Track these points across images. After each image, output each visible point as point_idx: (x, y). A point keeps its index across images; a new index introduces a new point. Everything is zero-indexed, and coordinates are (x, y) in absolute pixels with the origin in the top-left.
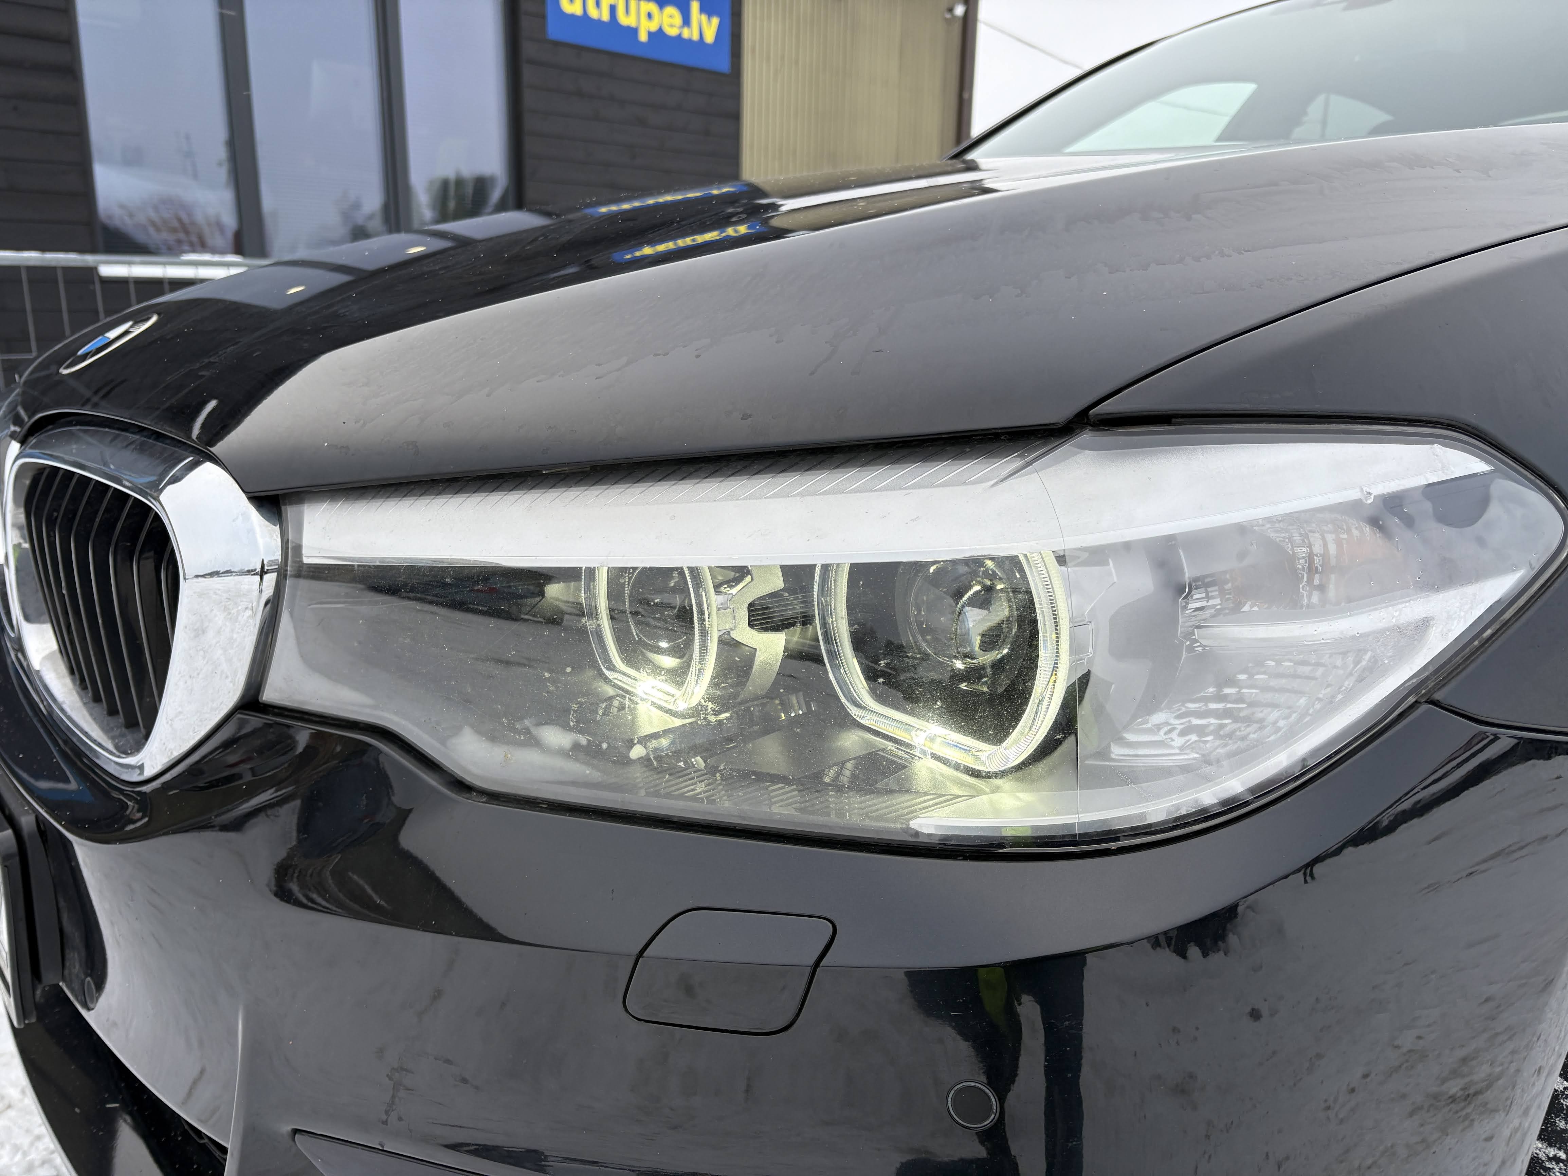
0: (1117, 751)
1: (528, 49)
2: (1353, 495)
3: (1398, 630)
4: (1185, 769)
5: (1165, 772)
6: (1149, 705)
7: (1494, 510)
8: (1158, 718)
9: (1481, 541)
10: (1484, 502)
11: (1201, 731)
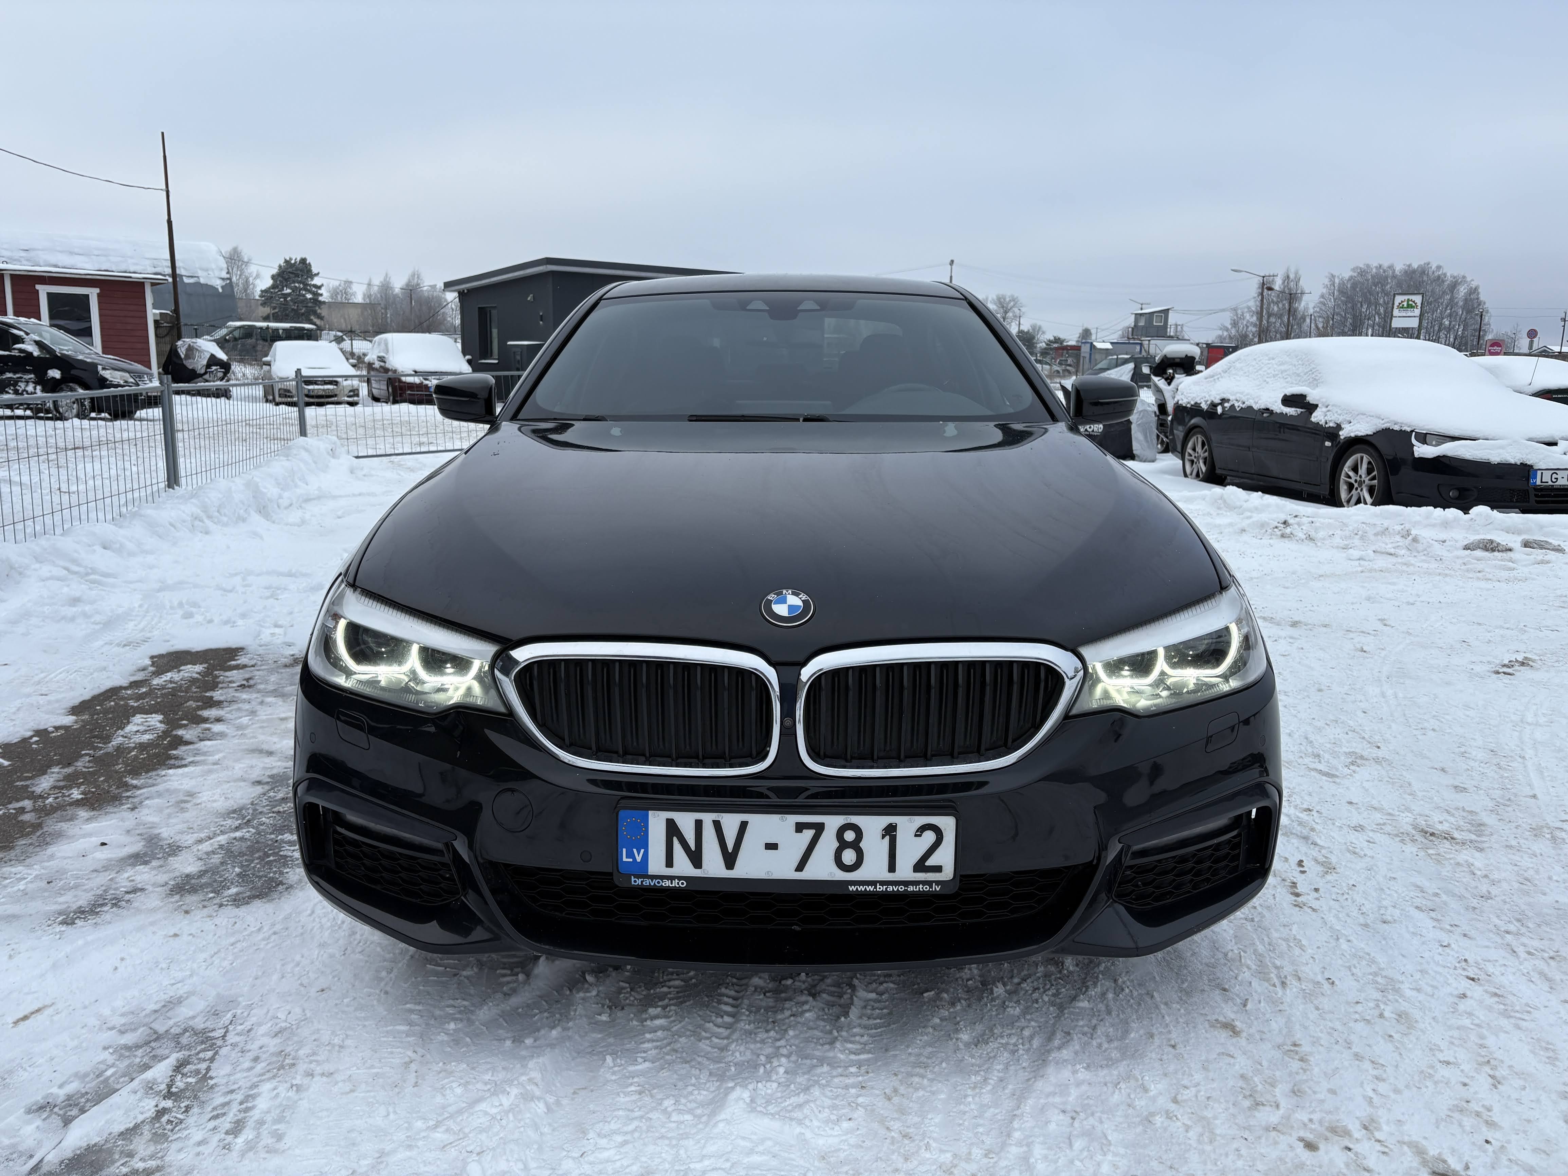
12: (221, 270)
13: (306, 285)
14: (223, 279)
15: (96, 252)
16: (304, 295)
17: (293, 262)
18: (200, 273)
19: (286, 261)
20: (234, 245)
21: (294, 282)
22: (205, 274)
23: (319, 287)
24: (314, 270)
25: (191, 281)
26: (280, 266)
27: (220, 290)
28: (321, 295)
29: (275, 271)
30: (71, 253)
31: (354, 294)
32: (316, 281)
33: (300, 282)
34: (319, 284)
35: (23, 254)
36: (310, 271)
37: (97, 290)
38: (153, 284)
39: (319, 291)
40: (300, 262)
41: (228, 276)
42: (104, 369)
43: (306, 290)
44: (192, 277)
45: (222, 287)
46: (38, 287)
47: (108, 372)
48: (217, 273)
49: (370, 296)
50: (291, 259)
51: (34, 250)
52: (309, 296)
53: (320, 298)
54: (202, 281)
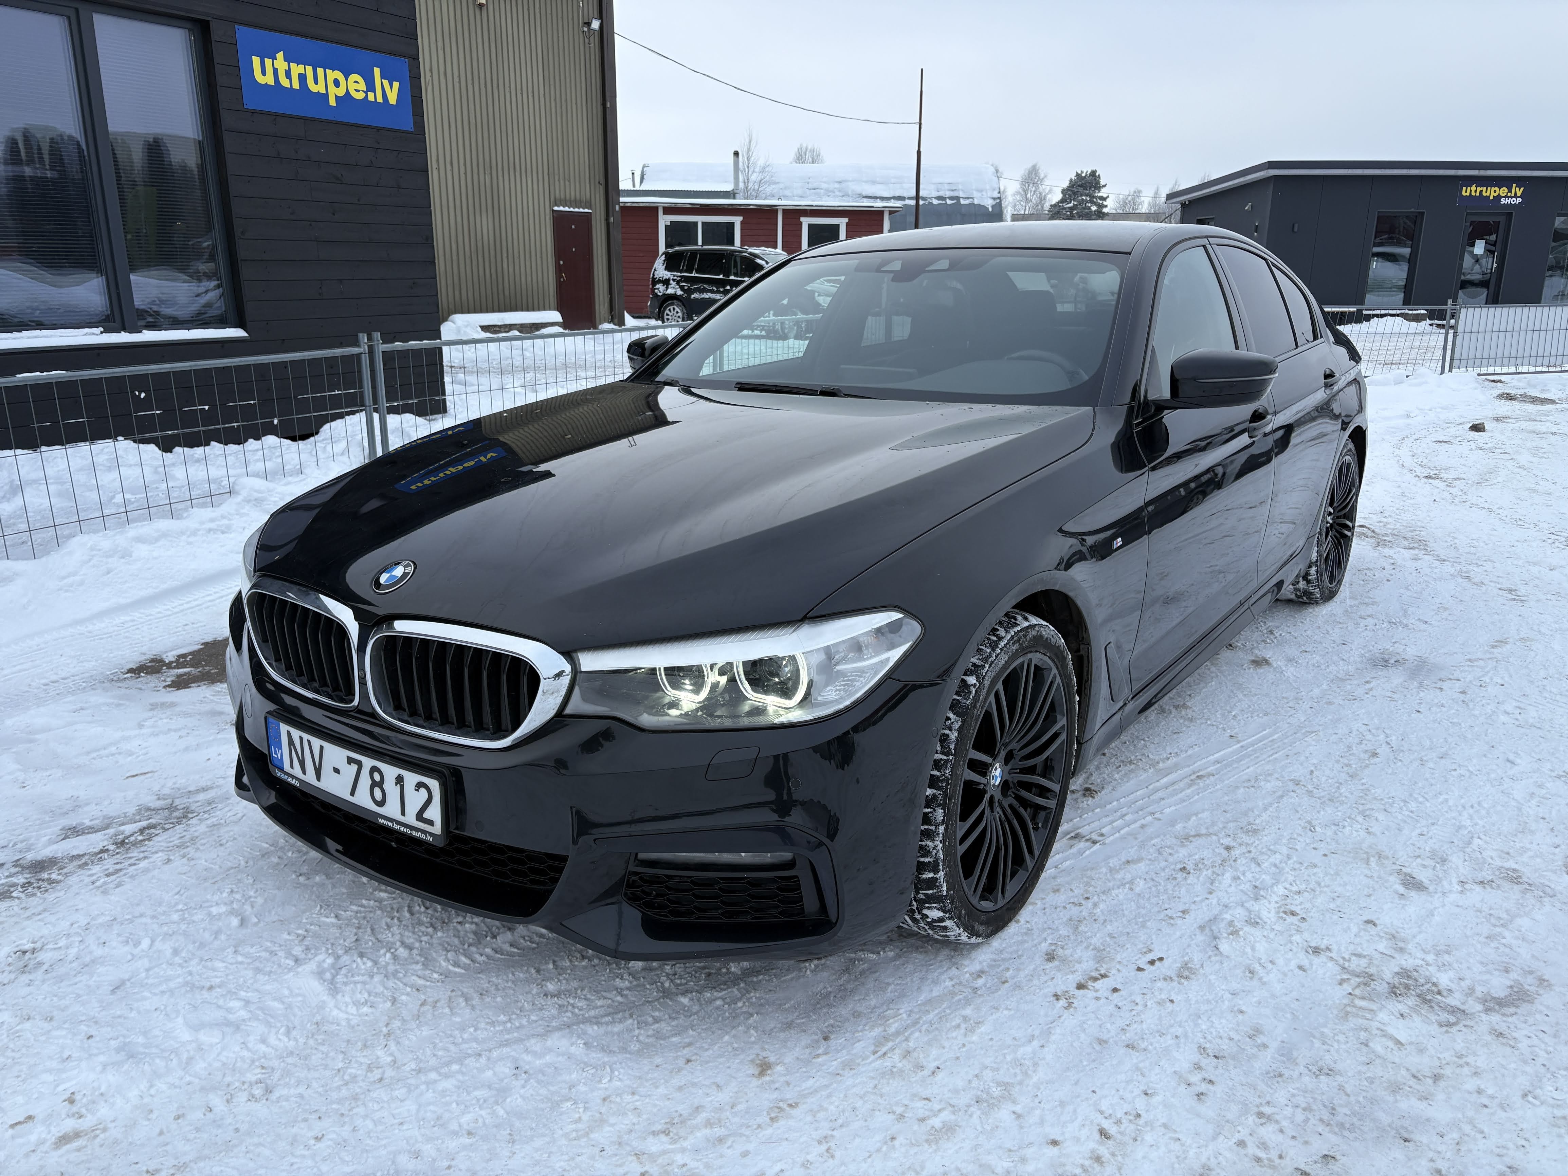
0: (819, 698)
1: (227, 119)
2: (870, 629)
3: (881, 662)
4: (836, 701)
5: (832, 702)
6: (827, 685)
7: (904, 628)
8: (828, 688)
9: (900, 636)
10: (901, 626)
11: (839, 690)
12: (994, 190)
13: (1092, 197)
14: (994, 199)
15: (893, 181)
16: (1089, 208)
17: (1083, 175)
18: (976, 194)
19: (1078, 175)
20: (1034, 163)
21: (1082, 195)
22: (980, 194)
23: (1105, 199)
24: (1102, 182)
25: (967, 202)
26: (1071, 180)
27: (990, 210)
28: (1106, 206)
29: (1066, 184)
30: (874, 182)
31: (1141, 203)
32: (1103, 193)
33: (1087, 195)
34: (1105, 196)
35: (837, 186)
36: (1098, 183)
37: (846, 220)
38: (891, 213)
39: (1105, 203)
40: (1090, 175)
41: (999, 195)
42: (819, 295)
43: (1091, 202)
44: (968, 198)
45: (993, 207)
46: (802, 219)
47: (822, 298)
48: (990, 194)
49: (1155, 205)
50: (1082, 172)
51: (846, 181)
52: (1094, 208)
53: (1105, 210)
54: (976, 202)
